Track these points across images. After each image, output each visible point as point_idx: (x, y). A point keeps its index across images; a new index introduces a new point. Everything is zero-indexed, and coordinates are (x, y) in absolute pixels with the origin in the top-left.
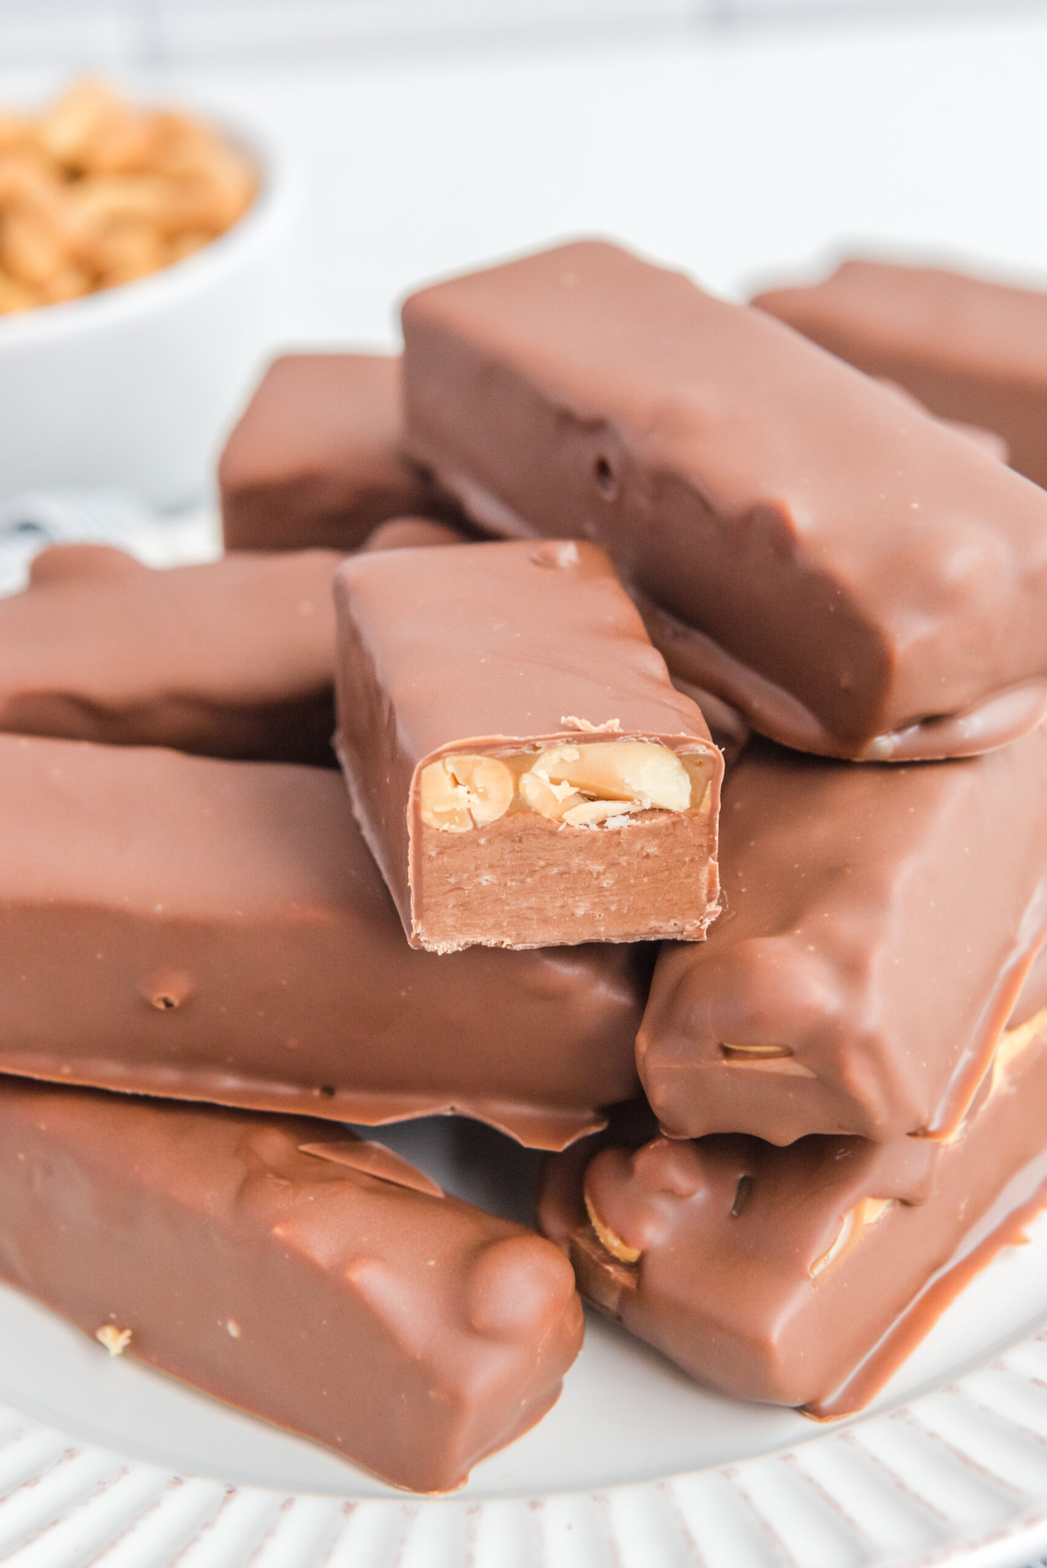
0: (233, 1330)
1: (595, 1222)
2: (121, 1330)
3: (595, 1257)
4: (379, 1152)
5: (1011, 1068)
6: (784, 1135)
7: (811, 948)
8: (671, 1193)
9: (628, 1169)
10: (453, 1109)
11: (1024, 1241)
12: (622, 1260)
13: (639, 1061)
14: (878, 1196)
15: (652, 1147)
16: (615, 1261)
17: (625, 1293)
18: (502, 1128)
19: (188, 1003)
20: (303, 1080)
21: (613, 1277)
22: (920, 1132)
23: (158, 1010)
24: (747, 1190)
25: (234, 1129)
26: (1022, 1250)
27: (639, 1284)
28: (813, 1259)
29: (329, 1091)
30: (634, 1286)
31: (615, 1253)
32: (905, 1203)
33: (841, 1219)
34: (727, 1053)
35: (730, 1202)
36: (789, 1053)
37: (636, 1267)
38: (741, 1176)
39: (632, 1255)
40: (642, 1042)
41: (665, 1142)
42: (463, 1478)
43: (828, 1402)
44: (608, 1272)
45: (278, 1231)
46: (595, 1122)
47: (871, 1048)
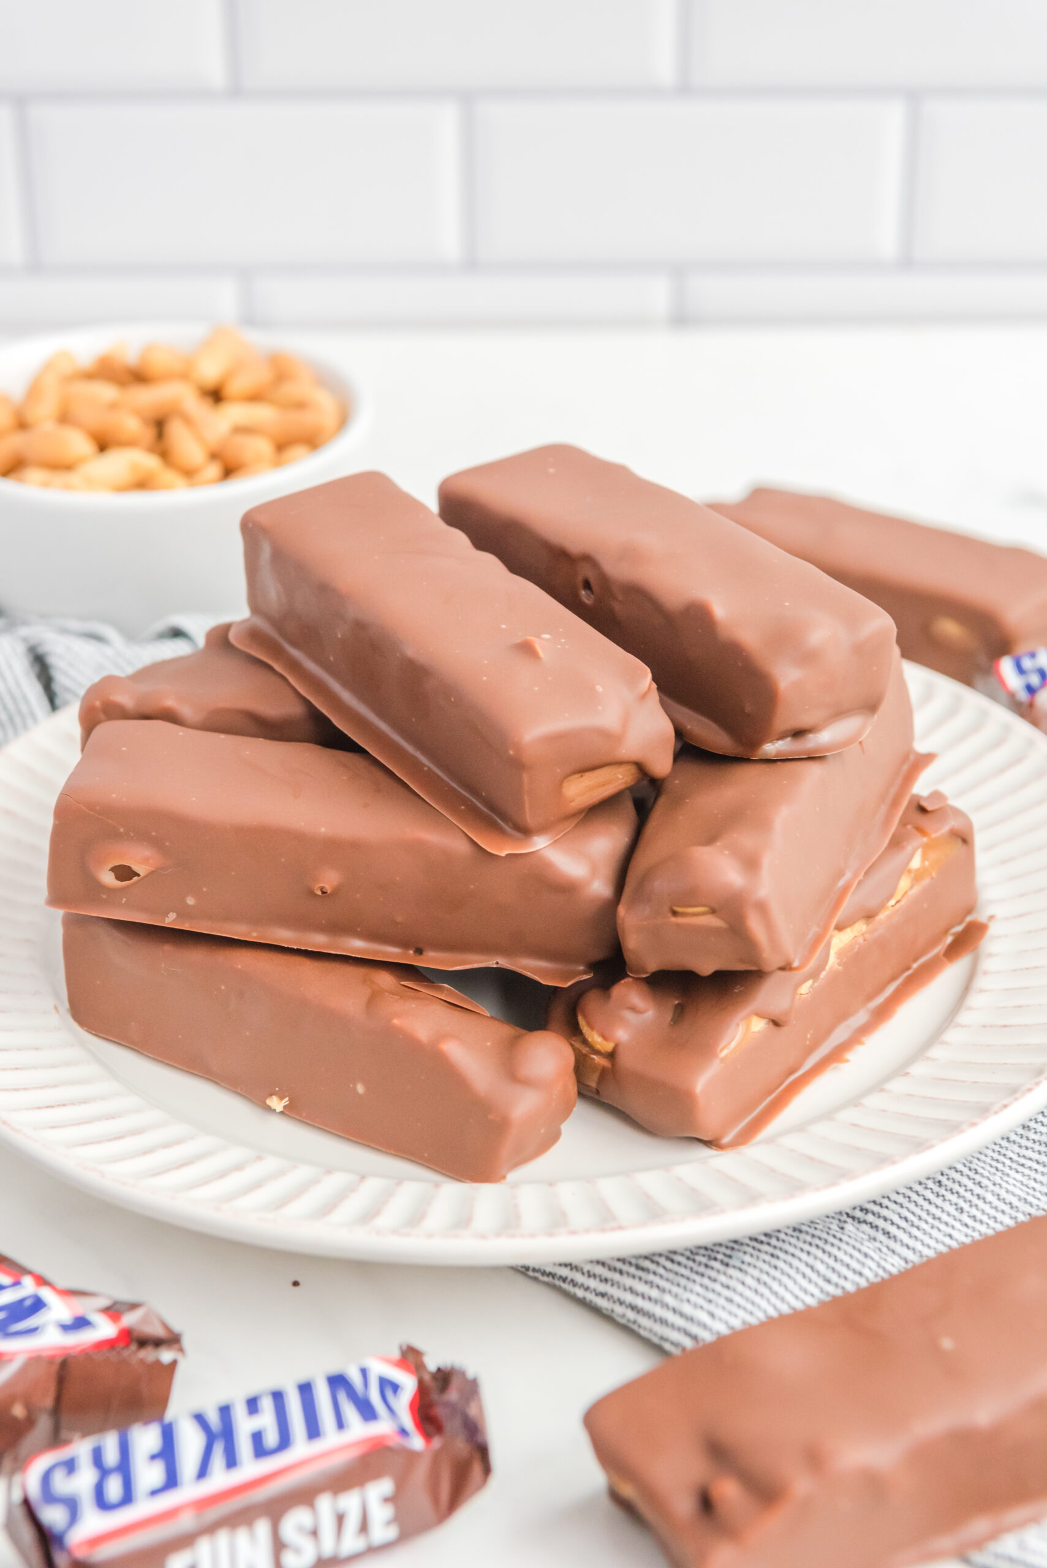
0: (360, 1089)
1: (585, 1029)
2: (282, 1098)
3: (584, 1052)
4: (448, 990)
5: (840, 954)
6: (706, 968)
7: (727, 852)
8: (634, 1009)
9: (608, 997)
10: (497, 963)
11: (847, 1061)
12: (603, 1051)
13: (619, 921)
14: (760, 1015)
15: (622, 982)
16: (597, 1052)
17: (604, 1072)
18: (529, 974)
19: (336, 891)
20: (404, 944)
21: (596, 1062)
22: (786, 968)
23: (316, 895)
24: (680, 1012)
25: (361, 971)
26: (843, 1066)
27: (613, 1065)
28: (721, 1046)
29: (419, 951)
30: (610, 1066)
31: (598, 1047)
32: (776, 1023)
33: (738, 1025)
34: (675, 913)
35: (668, 1016)
36: (713, 911)
37: (612, 1055)
38: (677, 1002)
39: (608, 1047)
40: (621, 910)
41: (630, 980)
42: (504, 1177)
43: (726, 1140)
44: (594, 1059)
45: (396, 1021)
46: (585, 973)
47: (762, 908)
